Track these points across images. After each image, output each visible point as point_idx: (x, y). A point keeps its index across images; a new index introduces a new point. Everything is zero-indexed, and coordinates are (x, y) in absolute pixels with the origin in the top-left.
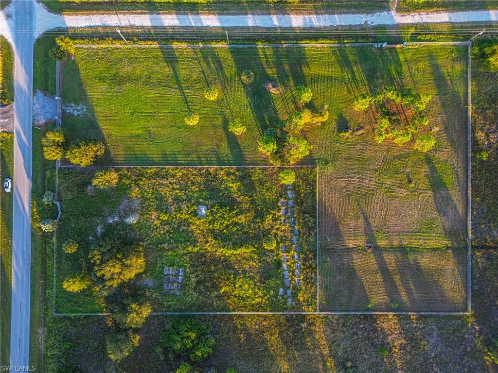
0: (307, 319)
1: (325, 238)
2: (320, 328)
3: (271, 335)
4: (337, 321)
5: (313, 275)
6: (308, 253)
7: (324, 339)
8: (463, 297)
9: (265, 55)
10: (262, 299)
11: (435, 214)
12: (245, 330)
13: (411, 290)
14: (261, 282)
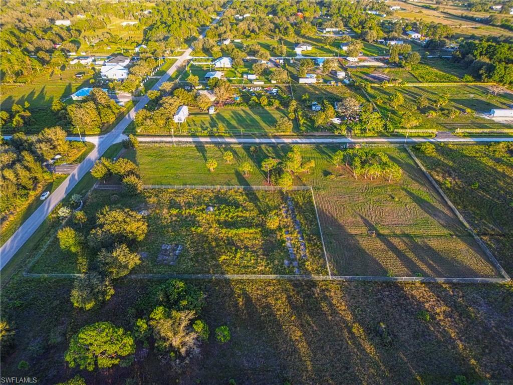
0: (319, 285)
1: (327, 228)
2: (337, 294)
3: (277, 299)
4: (356, 288)
5: (319, 251)
6: (311, 235)
7: (343, 304)
8: (493, 271)
9: (267, 150)
10: (266, 267)
11: (426, 215)
12: (245, 294)
13: (430, 264)
14: (263, 255)
